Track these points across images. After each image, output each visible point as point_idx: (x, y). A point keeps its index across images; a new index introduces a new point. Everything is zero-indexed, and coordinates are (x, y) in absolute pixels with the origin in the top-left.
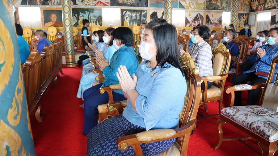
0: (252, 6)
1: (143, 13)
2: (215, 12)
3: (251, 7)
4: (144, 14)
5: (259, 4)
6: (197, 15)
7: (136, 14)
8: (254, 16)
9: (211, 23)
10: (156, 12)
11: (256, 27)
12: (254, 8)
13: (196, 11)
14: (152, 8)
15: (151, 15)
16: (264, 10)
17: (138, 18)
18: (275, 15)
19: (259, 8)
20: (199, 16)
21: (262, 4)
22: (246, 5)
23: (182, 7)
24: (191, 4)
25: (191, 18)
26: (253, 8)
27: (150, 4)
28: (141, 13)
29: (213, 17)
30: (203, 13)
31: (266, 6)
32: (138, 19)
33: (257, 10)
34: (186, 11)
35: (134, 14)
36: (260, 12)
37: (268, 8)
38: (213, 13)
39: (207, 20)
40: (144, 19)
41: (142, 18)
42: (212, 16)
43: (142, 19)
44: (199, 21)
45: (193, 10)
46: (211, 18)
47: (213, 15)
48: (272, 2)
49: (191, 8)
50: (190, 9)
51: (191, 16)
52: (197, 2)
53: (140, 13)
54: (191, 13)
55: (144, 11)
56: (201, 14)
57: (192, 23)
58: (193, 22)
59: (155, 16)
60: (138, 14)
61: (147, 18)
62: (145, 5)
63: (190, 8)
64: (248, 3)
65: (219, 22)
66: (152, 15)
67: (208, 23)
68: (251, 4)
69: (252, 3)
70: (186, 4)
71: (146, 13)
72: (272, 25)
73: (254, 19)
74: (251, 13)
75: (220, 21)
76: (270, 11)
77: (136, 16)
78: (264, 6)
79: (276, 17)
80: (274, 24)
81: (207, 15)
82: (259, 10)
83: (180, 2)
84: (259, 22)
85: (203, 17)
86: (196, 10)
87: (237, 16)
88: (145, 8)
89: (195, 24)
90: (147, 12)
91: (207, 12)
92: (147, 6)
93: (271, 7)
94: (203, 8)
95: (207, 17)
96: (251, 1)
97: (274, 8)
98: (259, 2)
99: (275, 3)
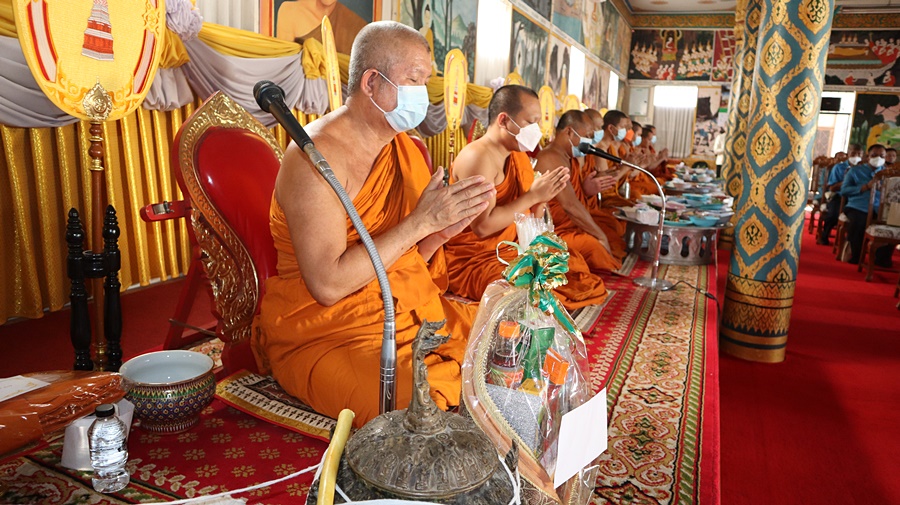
0: (635, 61)
3: (632, 65)
5: (660, 62)
8: (644, 92)
12: (645, 69)
16: (674, 78)
18: (709, 99)
19: (661, 71)
21: (669, 63)
26: (639, 68)
31: (682, 70)
33: (652, 75)
36: (662, 82)
37: (689, 75)
48: (698, 62)
68: (632, 57)
69: (634, 53)
72: (700, 121)
74: (632, 81)
76: (692, 85)
78: (675, 70)
79: (711, 101)
80: (706, 119)
82: (660, 76)
84: (661, 109)
93: (696, 75)
96: (632, 48)
97: (705, 78)
98: (659, 55)
99: (707, 66)
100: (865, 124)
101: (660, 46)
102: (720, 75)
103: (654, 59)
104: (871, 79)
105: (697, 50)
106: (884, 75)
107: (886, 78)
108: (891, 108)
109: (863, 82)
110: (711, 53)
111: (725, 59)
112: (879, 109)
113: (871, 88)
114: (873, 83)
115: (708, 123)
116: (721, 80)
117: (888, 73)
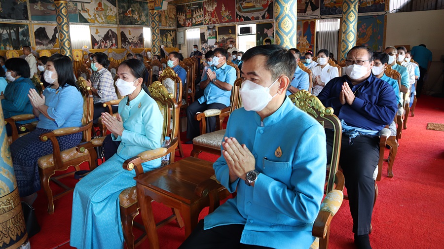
0: (178, 19)
1: (21, 30)
2: (132, 28)
3: (178, 22)
4: (23, 31)
5: (186, 19)
6: (108, 32)
7: (8, 31)
8: (182, 33)
9: (129, 42)
10: (44, 28)
11: (186, 46)
12: (182, 23)
13: (106, 27)
14: (36, 22)
15: (35, 33)
16: (192, 26)
17: (14, 37)
18: (204, 33)
19: (187, 23)
20: (110, 33)
21: (189, 19)
22: (172, 18)
23: (84, 21)
24: (97, 16)
25: (99, 36)
26: (180, 22)
27: (32, 16)
28: (18, 30)
29: (130, 34)
30: (116, 29)
31: (194, 21)
32: (14, 39)
33: (184, 26)
34: (90, 27)
35: (5, 30)
36: (188, 28)
37: (196, 23)
38: (130, 29)
39: (123, 39)
40: (25, 38)
41: (21, 37)
42: (128, 33)
43: (20, 39)
44: (112, 40)
45: (101, 25)
46: (128, 36)
47: (130, 31)
48: (199, 17)
49: (98, 22)
50: (97, 24)
51: (99, 34)
52: (106, 14)
53: (15, 29)
54: (98, 28)
55: (22, 26)
56: (113, 30)
57: (102, 44)
58: (103, 42)
59: (43, 35)
60: (12, 31)
61: (29, 36)
62: (22, 17)
63: (96, 22)
64: (173, 17)
65: (139, 42)
66: (37, 33)
67: (125, 43)
68: (177, 18)
69: (178, 16)
70: (90, 16)
71: (27, 30)
72: (202, 44)
73: (183, 36)
74: (178, 29)
75: (141, 39)
76: (198, 27)
77: (10, 34)
78: (192, 21)
80: (204, 43)
81: (122, 32)
82: (187, 25)
83: (80, 14)
84: (189, 40)
85: (117, 35)
86: (105, 25)
87: (158, 35)
88: (24, 22)
89: (106, 45)
90: (28, 28)
91: (121, 27)
92: (27, 19)
93: (199, 23)
94: (115, 22)
95: (123, 34)
96: (177, 14)
97: (202, 24)
98: (186, 16)
99: (202, 18)
100: (261, 38)
101: (186, 12)
102: (207, 22)
103: (184, 18)
104: (260, 17)
105: (198, 12)
106: (265, 14)
107: (266, 15)
108: (270, 29)
109: (257, 18)
110: (202, 12)
111: (207, 14)
112: (266, 30)
113: (261, 21)
114: (261, 18)
115: (205, 44)
116: (207, 24)
117: (266, 13)
